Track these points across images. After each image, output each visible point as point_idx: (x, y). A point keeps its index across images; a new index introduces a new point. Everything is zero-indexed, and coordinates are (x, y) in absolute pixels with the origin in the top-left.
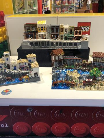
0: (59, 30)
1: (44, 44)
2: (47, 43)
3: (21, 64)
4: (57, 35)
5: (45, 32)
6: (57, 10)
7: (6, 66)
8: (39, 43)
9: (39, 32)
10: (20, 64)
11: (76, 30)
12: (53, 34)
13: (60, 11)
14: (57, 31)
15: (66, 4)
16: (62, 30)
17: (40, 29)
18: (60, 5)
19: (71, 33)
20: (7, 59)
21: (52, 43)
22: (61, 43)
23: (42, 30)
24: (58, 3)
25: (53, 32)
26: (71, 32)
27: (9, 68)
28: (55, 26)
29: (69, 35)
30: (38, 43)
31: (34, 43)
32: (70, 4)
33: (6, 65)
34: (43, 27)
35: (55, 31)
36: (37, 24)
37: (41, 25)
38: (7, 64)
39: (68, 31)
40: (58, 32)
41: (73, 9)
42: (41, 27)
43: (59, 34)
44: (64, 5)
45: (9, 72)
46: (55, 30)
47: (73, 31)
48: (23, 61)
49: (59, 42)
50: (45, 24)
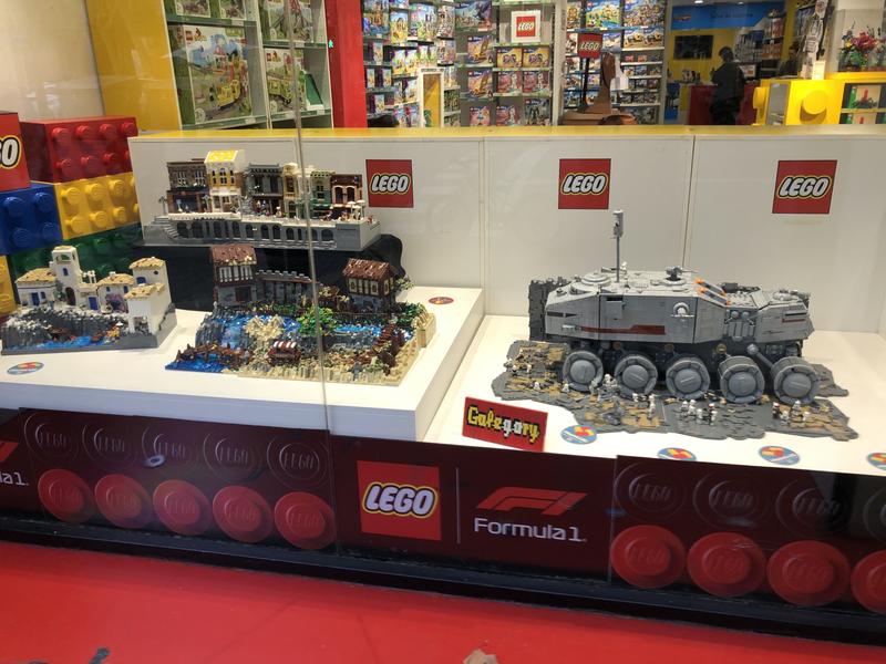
0: (279, 184)
1: (223, 230)
2: (230, 228)
3: (114, 291)
4: (276, 201)
5: (233, 188)
6: (474, 118)
7: (61, 294)
8: (204, 226)
9: (215, 189)
10: (108, 289)
11: (336, 184)
12: (261, 199)
13: (487, 118)
14: (274, 189)
15: (512, 90)
16: (291, 183)
17: (218, 178)
18: (486, 96)
19: (321, 196)
20: (65, 272)
21: (249, 227)
22: (276, 227)
23: (224, 181)
24: (478, 88)
25: (260, 190)
26: (320, 192)
27: (72, 302)
28: (265, 171)
29: (315, 202)
30: (201, 228)
31: (189, 227)
32: (530, 89)
33: (64, 291)
34: (227, 172)
35: (266, 184)
36: (205, 162)
37: (220, 164)
38: (64, 288)
39: (312, 187)
40: (276, 191)
41: (541, 113)
42: (221, 174)
43: (282, 198)
44: (505, 95)
45: (67, 313)
46: (266, 182)
47: (327, 187)
48: (117, 282)
49: (270, 224)
50: (232, 164)
